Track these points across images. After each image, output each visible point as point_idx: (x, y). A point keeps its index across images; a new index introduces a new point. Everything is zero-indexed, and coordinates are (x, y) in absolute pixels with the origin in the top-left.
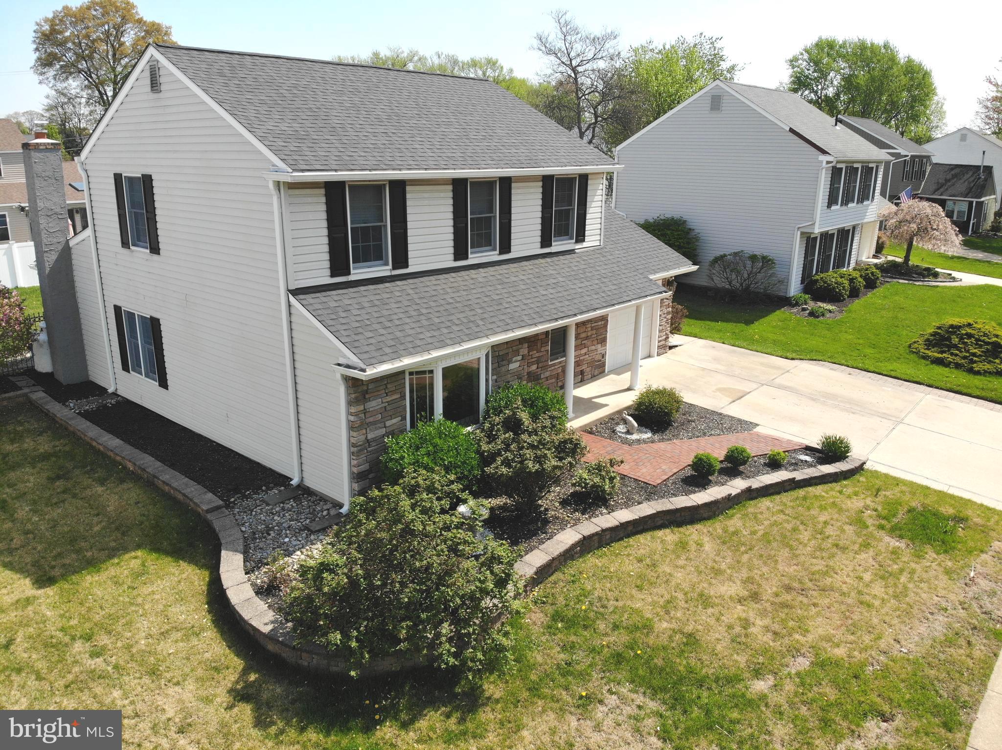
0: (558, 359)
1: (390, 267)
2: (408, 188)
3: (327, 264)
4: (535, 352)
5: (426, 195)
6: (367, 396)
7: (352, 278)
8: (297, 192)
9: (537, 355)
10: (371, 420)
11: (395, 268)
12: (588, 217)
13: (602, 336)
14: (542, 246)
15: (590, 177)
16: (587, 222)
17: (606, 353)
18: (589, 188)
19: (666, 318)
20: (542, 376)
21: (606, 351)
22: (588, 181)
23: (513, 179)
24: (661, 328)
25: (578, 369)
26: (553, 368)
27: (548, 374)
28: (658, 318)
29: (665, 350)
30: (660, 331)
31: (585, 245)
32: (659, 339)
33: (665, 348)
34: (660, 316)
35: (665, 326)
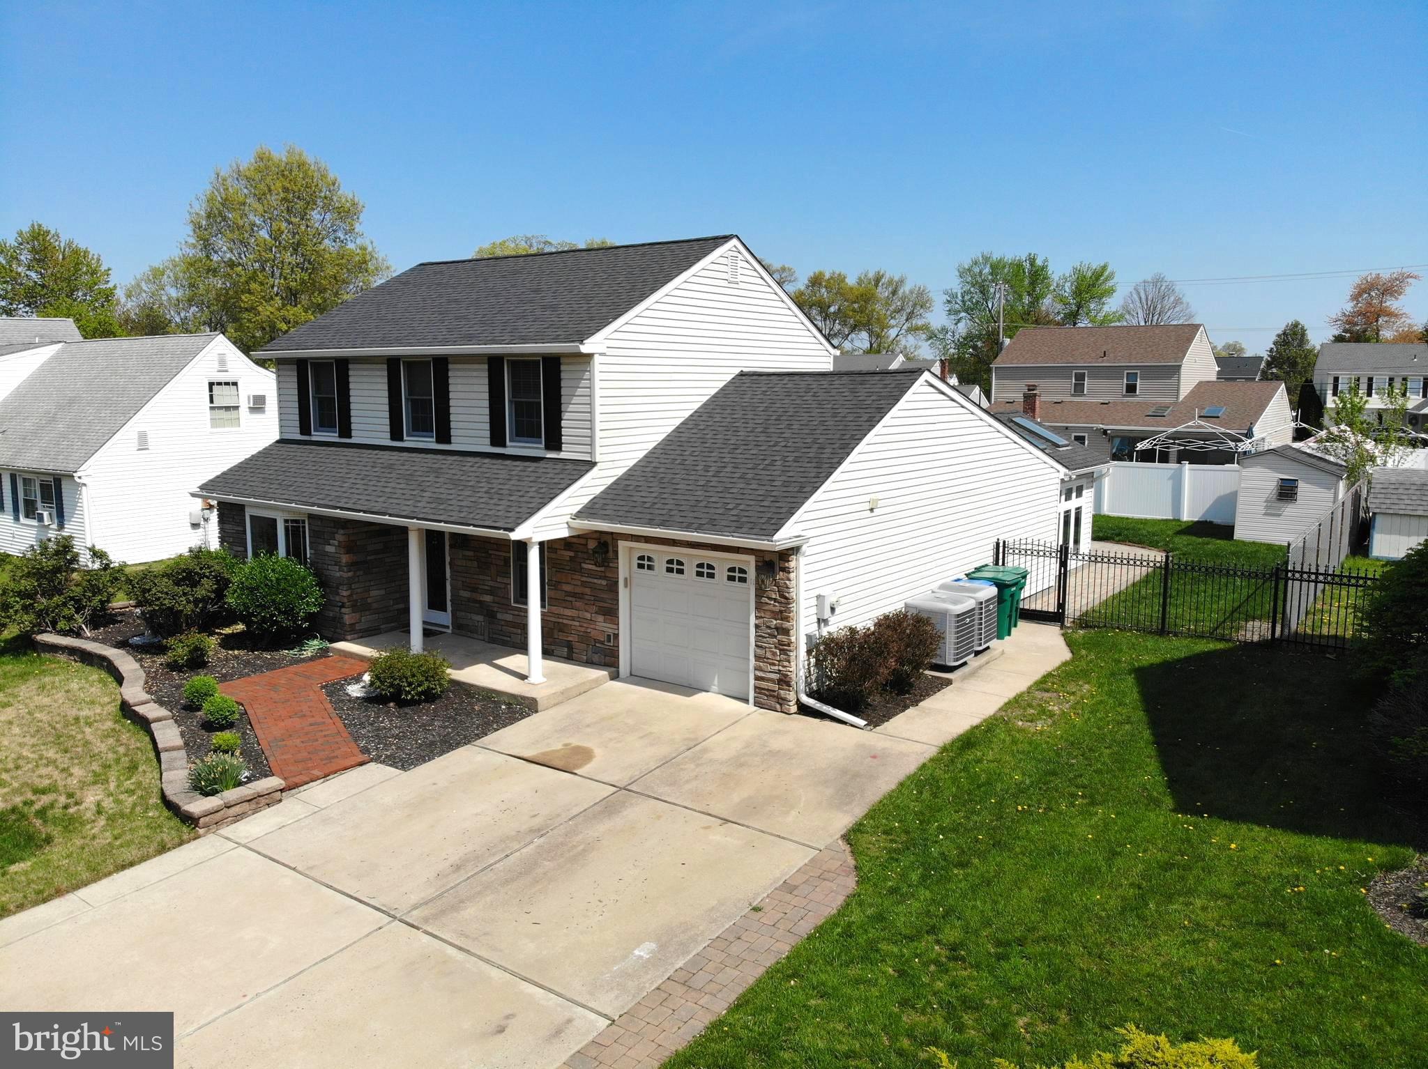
1: (338, 435)
2: (350, 366)
3: (298, 424)
4: (489, 578)
5: (366, 373)
6: (224, 519)
7: (314, 438)
9: (491, 583)
10: (227, 539)
11: (340, 436)
12: (565, 416)
13: (605, 605)
14: (493, 444)
15: (562, 360)
16: (563, 423)
17: (616, 636)
18: (563, 375)
19: (775, 637)
20: (499, 616)
21: (618, 634)
22: (559, 364)
23: (450, 359)
24: (760, 652)
25: (562, 636)
26: (516, 613)
27: (509, 617)
28: (752, 630)
29: (781, 705)
30: (757, 658)
31: (563, 455)
32: (760, 674)
33: (780, 701)
34: (757, 626)
35: (774, 654)
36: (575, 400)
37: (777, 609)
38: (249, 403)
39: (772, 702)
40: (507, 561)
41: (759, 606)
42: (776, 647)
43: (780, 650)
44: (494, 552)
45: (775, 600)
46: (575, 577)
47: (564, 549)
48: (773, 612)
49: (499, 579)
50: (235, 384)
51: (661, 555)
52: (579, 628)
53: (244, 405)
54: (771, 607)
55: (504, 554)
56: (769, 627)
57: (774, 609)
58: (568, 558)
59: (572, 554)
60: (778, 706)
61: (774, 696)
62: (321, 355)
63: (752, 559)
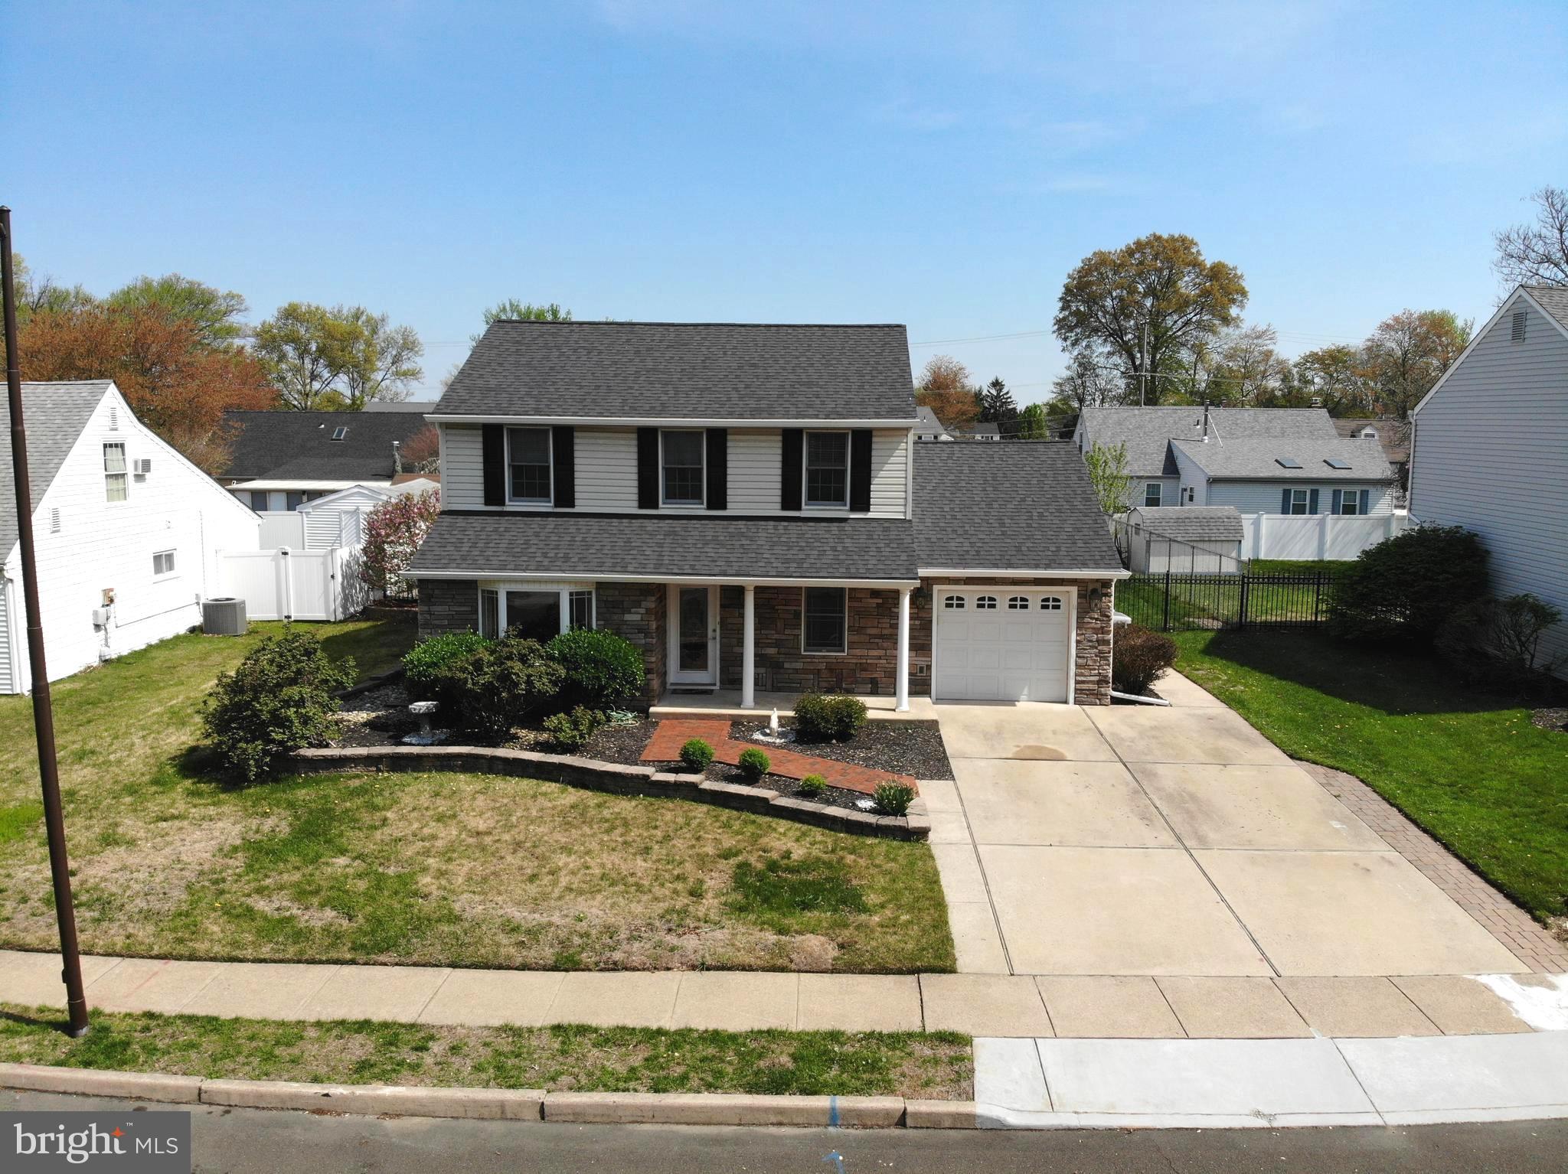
0: (821, 651)
1: (552, 504)
2: (576, 434)
3: (481, 494)
4: (773, 632)
5: (601, 442)
6: (432, 600)
7: (507, 509)
8: (453, 431)
9: (776, 636)
10: (437, 622)
11: (556, 505)
12: (874, 481)
13: (919, 642)
14: (784, 508)
15: (874, 433)
16: (872, 487)
17: (929, 667)
18: (874, 446)
19: (1096, 648)
20: (786, 665)
21: (931, 666)
22: (871, 437)
23: (729, 431)
24: (1080, 661)
25: (864, 675)
26: (809, 660)
27: (799, 665)
28: (1073, 645)
29: (1099, 700)
30: (1078, 666)
31: (870, 515)
32: (1079, 678)
33: (1099, 697)
34: (1078, 642)
35: (1095, 661)
36: (887, 467)
37: (1099, 626)
38: (136, 469)
39: (1092, 699)
40: (797, 615)
41: (1080, 626)
42: (1096, 656)
43: (1101, 657)
44: (782, 607)
45: (1097, 619)
46: (884, 621)
47: (871, 598)
48: (1093, 628)
49: (787, 632)
50: (122, 446)
51: (970, 594)
52: (887, 665)
53: (130, 471)
54: (1093, 625)
55: (795, 608)
56: (1091, 641)
57: (1095, 626)
58: (875, 605)
59: (880, 601)
60: (1098, 701)
61: (1093, 694)
62: (523, 422)
63: (1074, 590)
